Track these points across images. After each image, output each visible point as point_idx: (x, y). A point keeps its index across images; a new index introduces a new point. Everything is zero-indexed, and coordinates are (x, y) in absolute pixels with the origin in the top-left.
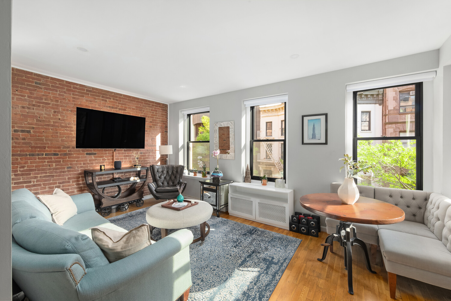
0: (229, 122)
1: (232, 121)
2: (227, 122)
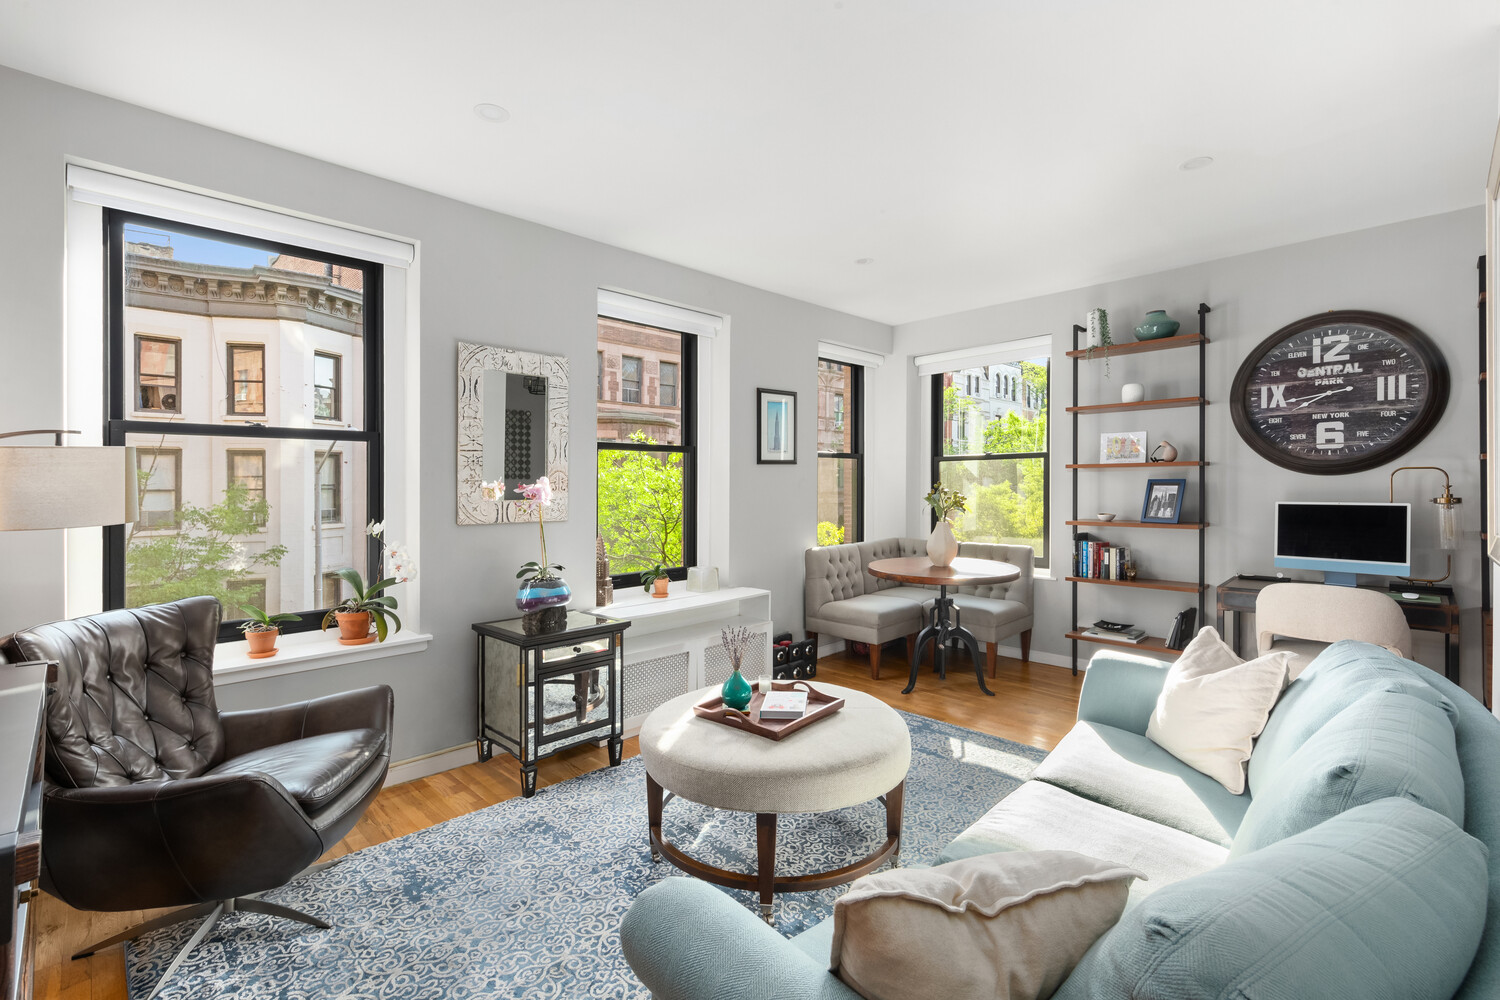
0: (548, 359)
1: (560, 359)
2: (537, 358)
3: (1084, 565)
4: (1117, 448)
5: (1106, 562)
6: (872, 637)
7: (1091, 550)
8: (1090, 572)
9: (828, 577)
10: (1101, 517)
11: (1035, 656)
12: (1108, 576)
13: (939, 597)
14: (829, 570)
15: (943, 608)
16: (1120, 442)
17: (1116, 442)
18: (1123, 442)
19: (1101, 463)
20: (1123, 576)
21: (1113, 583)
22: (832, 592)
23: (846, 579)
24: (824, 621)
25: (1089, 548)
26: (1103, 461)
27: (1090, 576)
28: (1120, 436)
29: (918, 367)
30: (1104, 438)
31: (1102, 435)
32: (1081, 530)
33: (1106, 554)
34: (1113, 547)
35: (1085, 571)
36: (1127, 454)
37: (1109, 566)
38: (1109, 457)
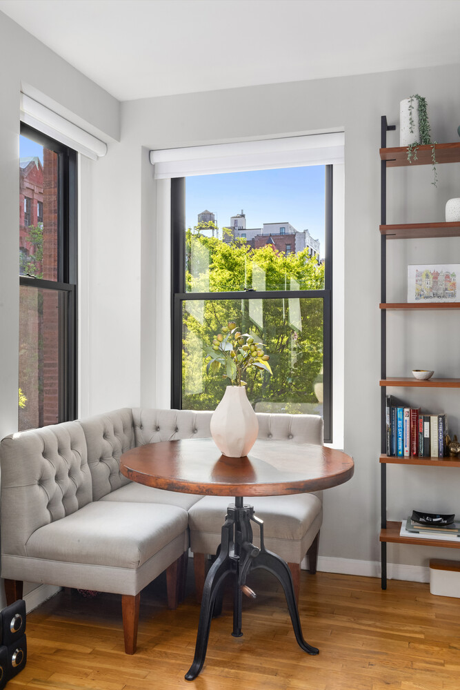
3: (400, 439)
4: (427, 285)
5: (426, 435)
6: (127, 583)
7: (407, 419)
8: (407, 449)
9: (41, 482)
10: (417, 375)
11: (325, 564)
12: (428, 455)
13: (233, 507)
14: (43, 470)
15: (243, 524)
16: (431, 277)
17: (427, 276)
18: (436, 276)
19: (409, 301)
20: (446, 454)
21: (434, 464)
22: (49, 506)
23: (68, 481)
24: (36, 561)
25: (404, 416)
26: (411, 299)
27: (407, 454)
28: (432, 268)
29: (154, 165)
30: (412, 270)
31: (409, 267)
32: (391, 391)
33: (426, 424)
34: (432, 414)
35: (400, 447)
36: (441, 292)
37: (429, 439)
38: (419, 295)
